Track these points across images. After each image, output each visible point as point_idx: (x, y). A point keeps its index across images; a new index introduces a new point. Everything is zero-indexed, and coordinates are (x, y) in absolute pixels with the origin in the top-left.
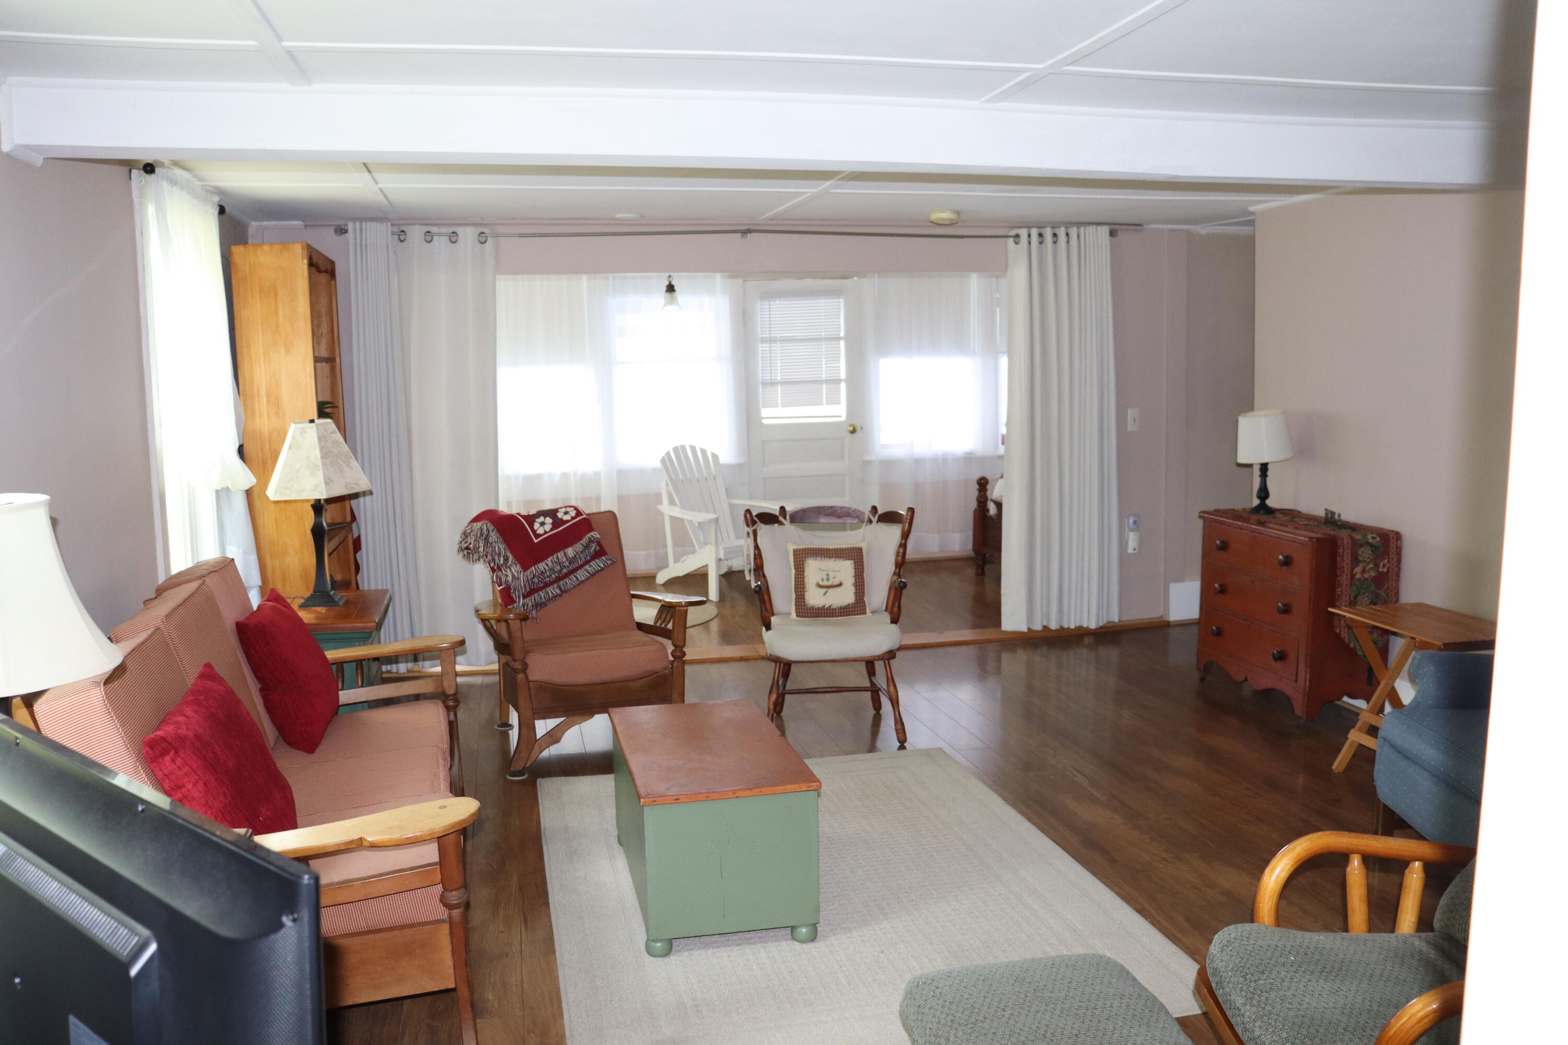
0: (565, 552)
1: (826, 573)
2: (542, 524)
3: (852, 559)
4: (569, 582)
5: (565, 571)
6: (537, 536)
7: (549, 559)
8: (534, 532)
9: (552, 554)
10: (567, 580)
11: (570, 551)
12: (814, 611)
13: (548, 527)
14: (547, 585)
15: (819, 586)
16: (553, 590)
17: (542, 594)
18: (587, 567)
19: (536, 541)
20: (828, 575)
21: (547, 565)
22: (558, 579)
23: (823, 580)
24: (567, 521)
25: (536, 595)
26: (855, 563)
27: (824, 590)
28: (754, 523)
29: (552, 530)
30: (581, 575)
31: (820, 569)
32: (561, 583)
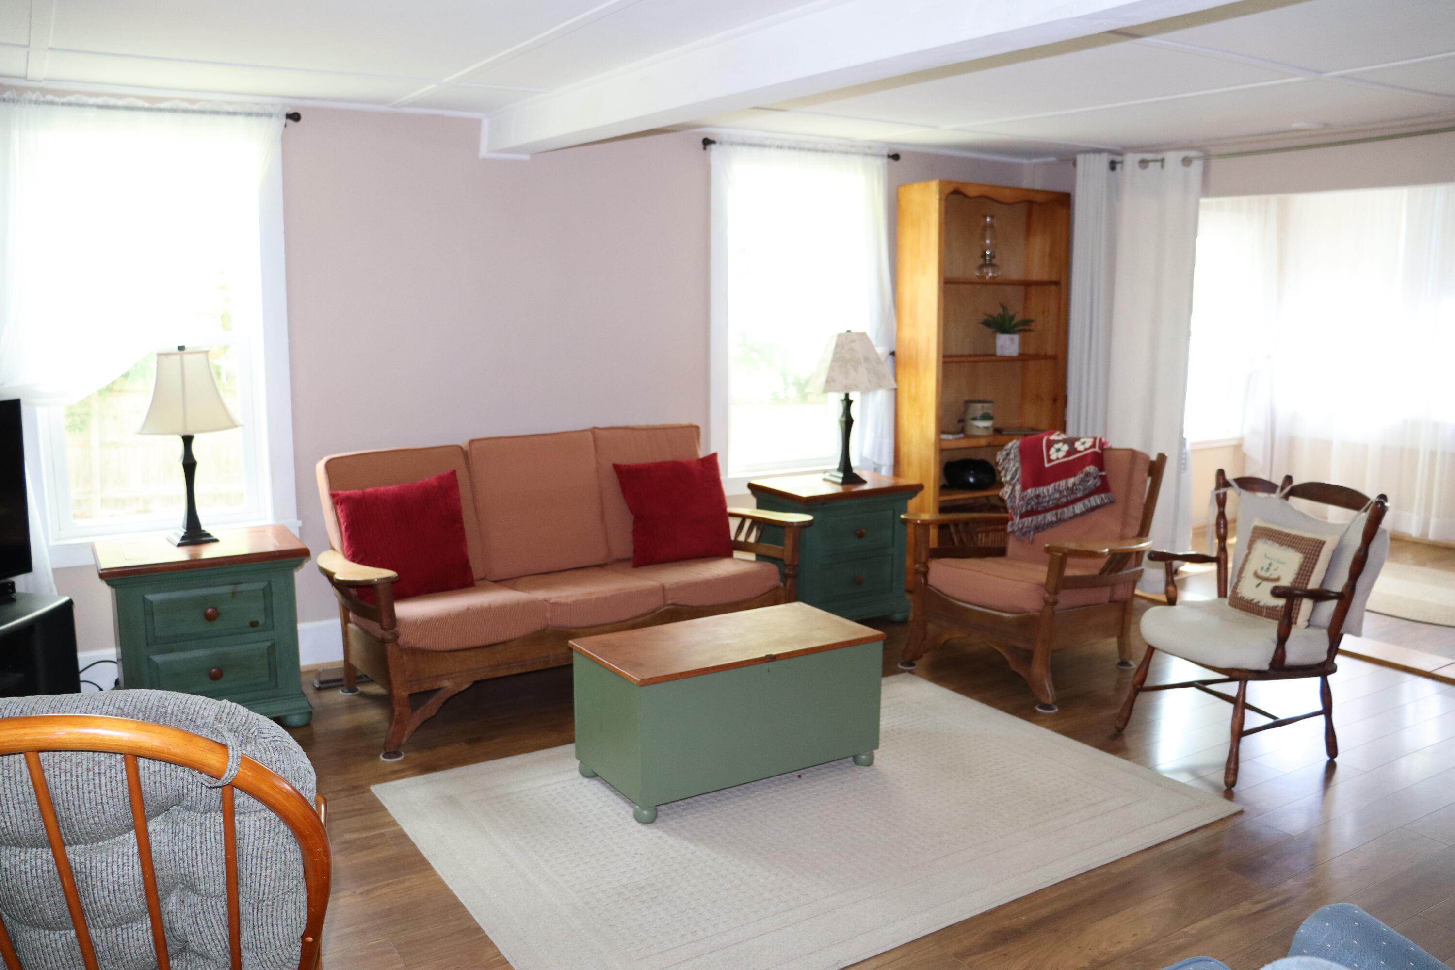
0: (1066, 482)
1: (1268, 561)
2: (1058, 450)
3: (1304, 553)
4: (1067, 512)
5: (1064, 500)
6: (1050, 461)
7: (1052, 485)
8: (1048, 456)
9: (1055, 481)
10: (1065, 510)
11: (1071, 481)
12: (1251, 606)
13: (1061, 454)
14: (1046, 510)
15: (1256, 575)
16: (1050, 517)
17: (1040, 517)
18: (1086, 501)
19: (1047, 465)
20: (1270, 564)
21: (1048, 491)
22: (1057, 507)
23: (1262, 569)
24: (1080, 452)
25: (1034, 517)
26: (1305, 558)
27: (1258, 581)
28: (1227, 484)
29: (1064, 457)
30: (1079, 508)
31: (1266, 555)
32: (1060, 511)
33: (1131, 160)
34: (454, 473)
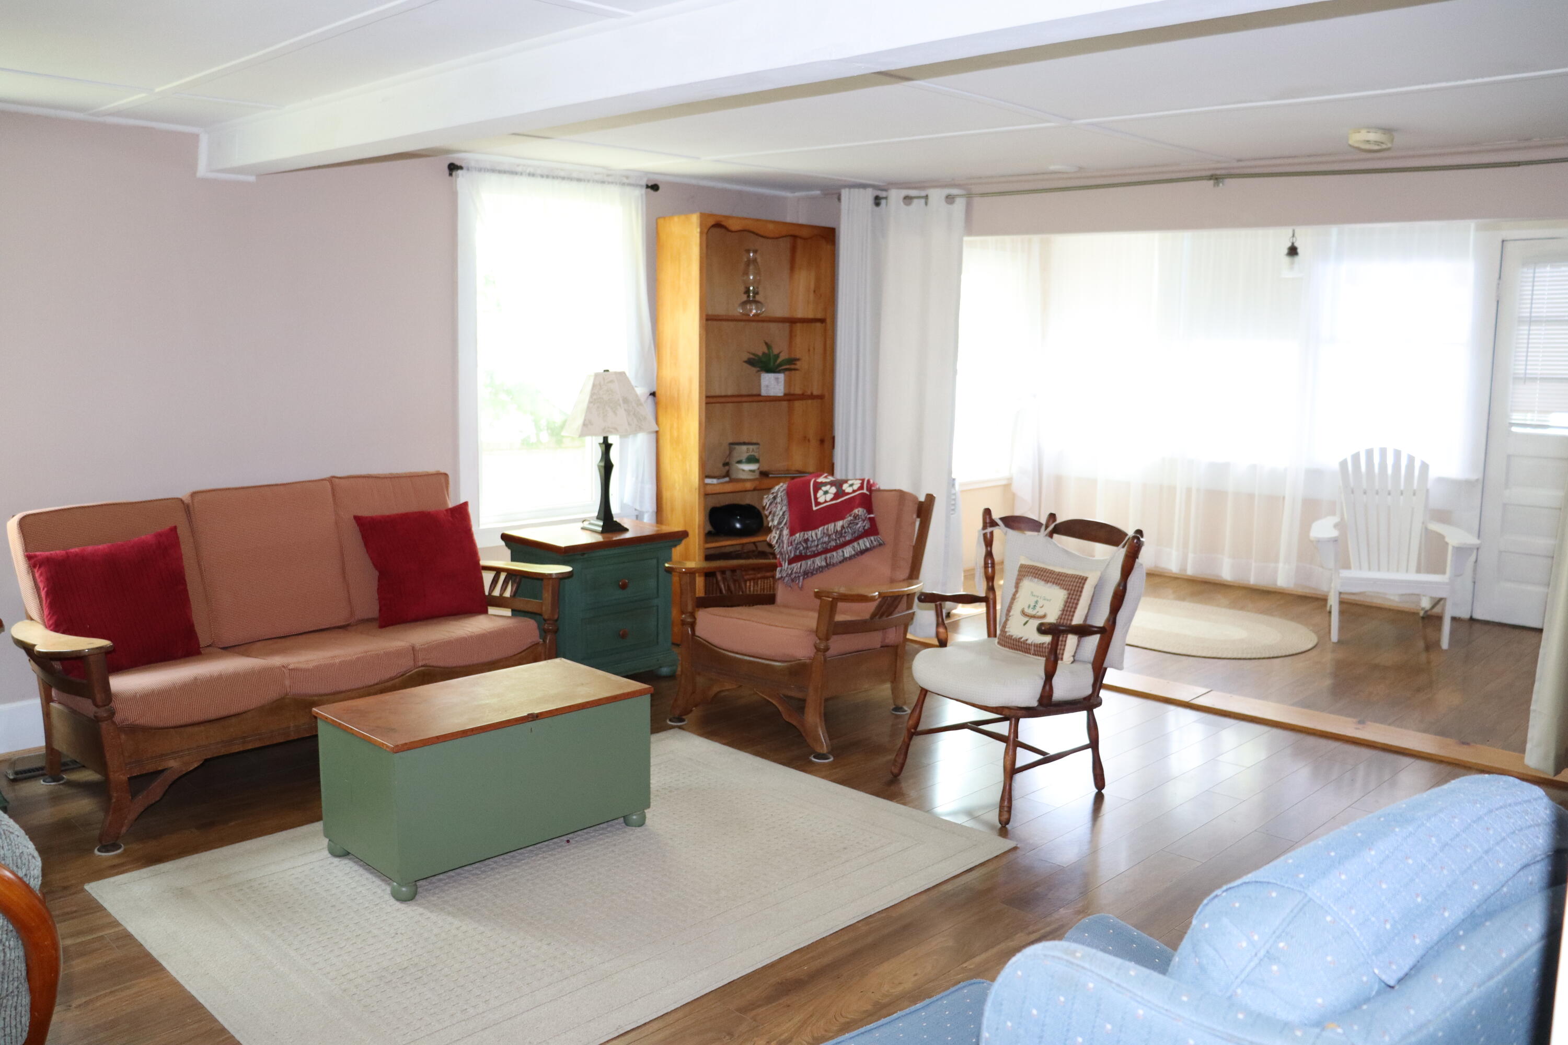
0: (835, 525)
1: (1035, 599)
2: (826, 493)
3: (1068, 590)
4: (837, 556)
5: (833, 543)
6: (817, 504)
7: (820, 529)
8: (816, 499)
9: (824, 524)
10: (834, 553)
11: (840, 524)
12: (1020, 644)
13: (829, 497)
14: (815, 555)
15: (1024, 613)
16: (819, 561)
17: (809, 562)
18: (855, 544)
19: (815, 508)
20: (1037, 602)
21: (816, 534)
22: (826, 551)
23: (1029, 607)
24: (848, 494)
25: (803, 562)
26: (1069, 594)
27: (1026, 619)
28: (993, 524)
29: (832, 500)
30: (848, 551)
31: (1032, 592)
32: (828, 555)
33: (895, 196)
34: (174, 529)
